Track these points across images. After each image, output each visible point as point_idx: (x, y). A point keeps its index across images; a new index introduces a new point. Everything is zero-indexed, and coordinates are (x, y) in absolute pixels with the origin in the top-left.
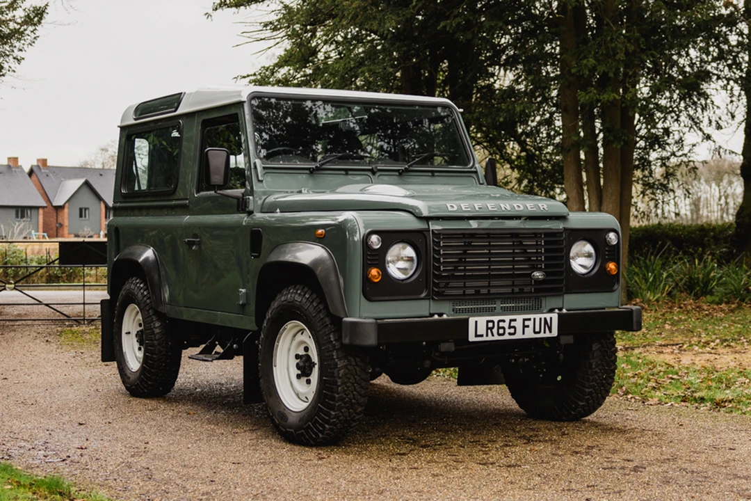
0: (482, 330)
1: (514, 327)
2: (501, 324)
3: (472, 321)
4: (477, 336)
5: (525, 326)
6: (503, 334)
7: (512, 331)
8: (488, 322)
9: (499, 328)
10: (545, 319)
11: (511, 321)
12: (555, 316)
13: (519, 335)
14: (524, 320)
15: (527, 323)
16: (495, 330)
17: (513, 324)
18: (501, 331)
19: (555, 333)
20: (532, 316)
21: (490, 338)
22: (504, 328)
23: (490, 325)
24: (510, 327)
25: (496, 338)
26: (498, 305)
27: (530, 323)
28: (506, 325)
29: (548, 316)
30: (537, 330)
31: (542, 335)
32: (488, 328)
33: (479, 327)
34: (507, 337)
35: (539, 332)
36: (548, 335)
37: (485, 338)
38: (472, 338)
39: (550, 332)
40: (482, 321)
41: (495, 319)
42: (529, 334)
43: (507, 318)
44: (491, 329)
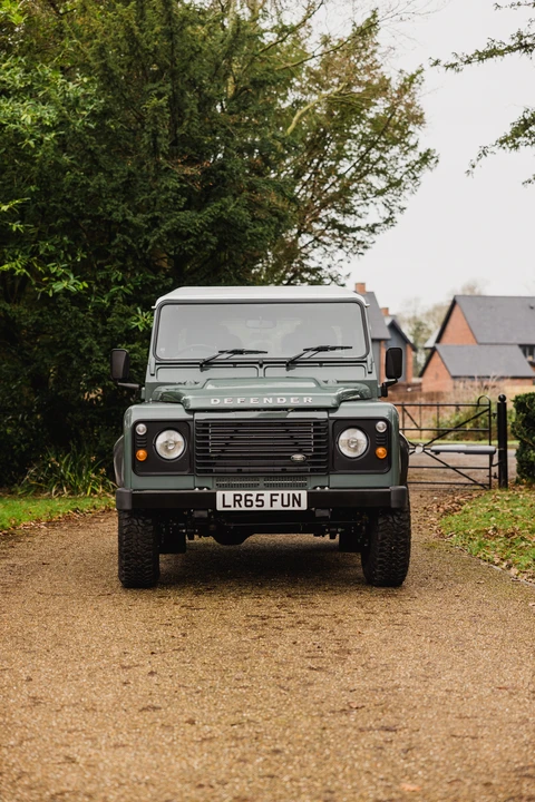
0: (230, 501)
1: (262, 501)
2: (248, 498)
3: (219, 494)
4: (224, 506)
5: (272, 500)
6: (251, 506)
7: (260, 503)
8: (235, 495)
9: (246, 501)
10: (294, 495)
11: (258, 495)
12: (304, 494)
13: (267, 507)
14: (272, 495)
15: (274, 497)
16: (242, 503)
17: (260, 498)
18: (249, 503)
19: (304, 506)
20: (280, 492)
21: (238, 508)
22: (251, 501)
23: (238, 498)
24: (257, 500)
25: (244, 508)
26: (262, 482)
27: (279, 498)
28: (254, 498)
29: (297, 493)
30: (286, 503)
31: (290, 508)
32: (235, 501)
33: (226, 499)
34: (254, 508)
35: (288, 506)
36: (297, 508)
37: (232, 509)
38: (220, 507)
39: (299, 505)
40: (230, 495)
41: (243, 493)
42: (277, 506)
43: (255, 493)
44: (239, 501)
